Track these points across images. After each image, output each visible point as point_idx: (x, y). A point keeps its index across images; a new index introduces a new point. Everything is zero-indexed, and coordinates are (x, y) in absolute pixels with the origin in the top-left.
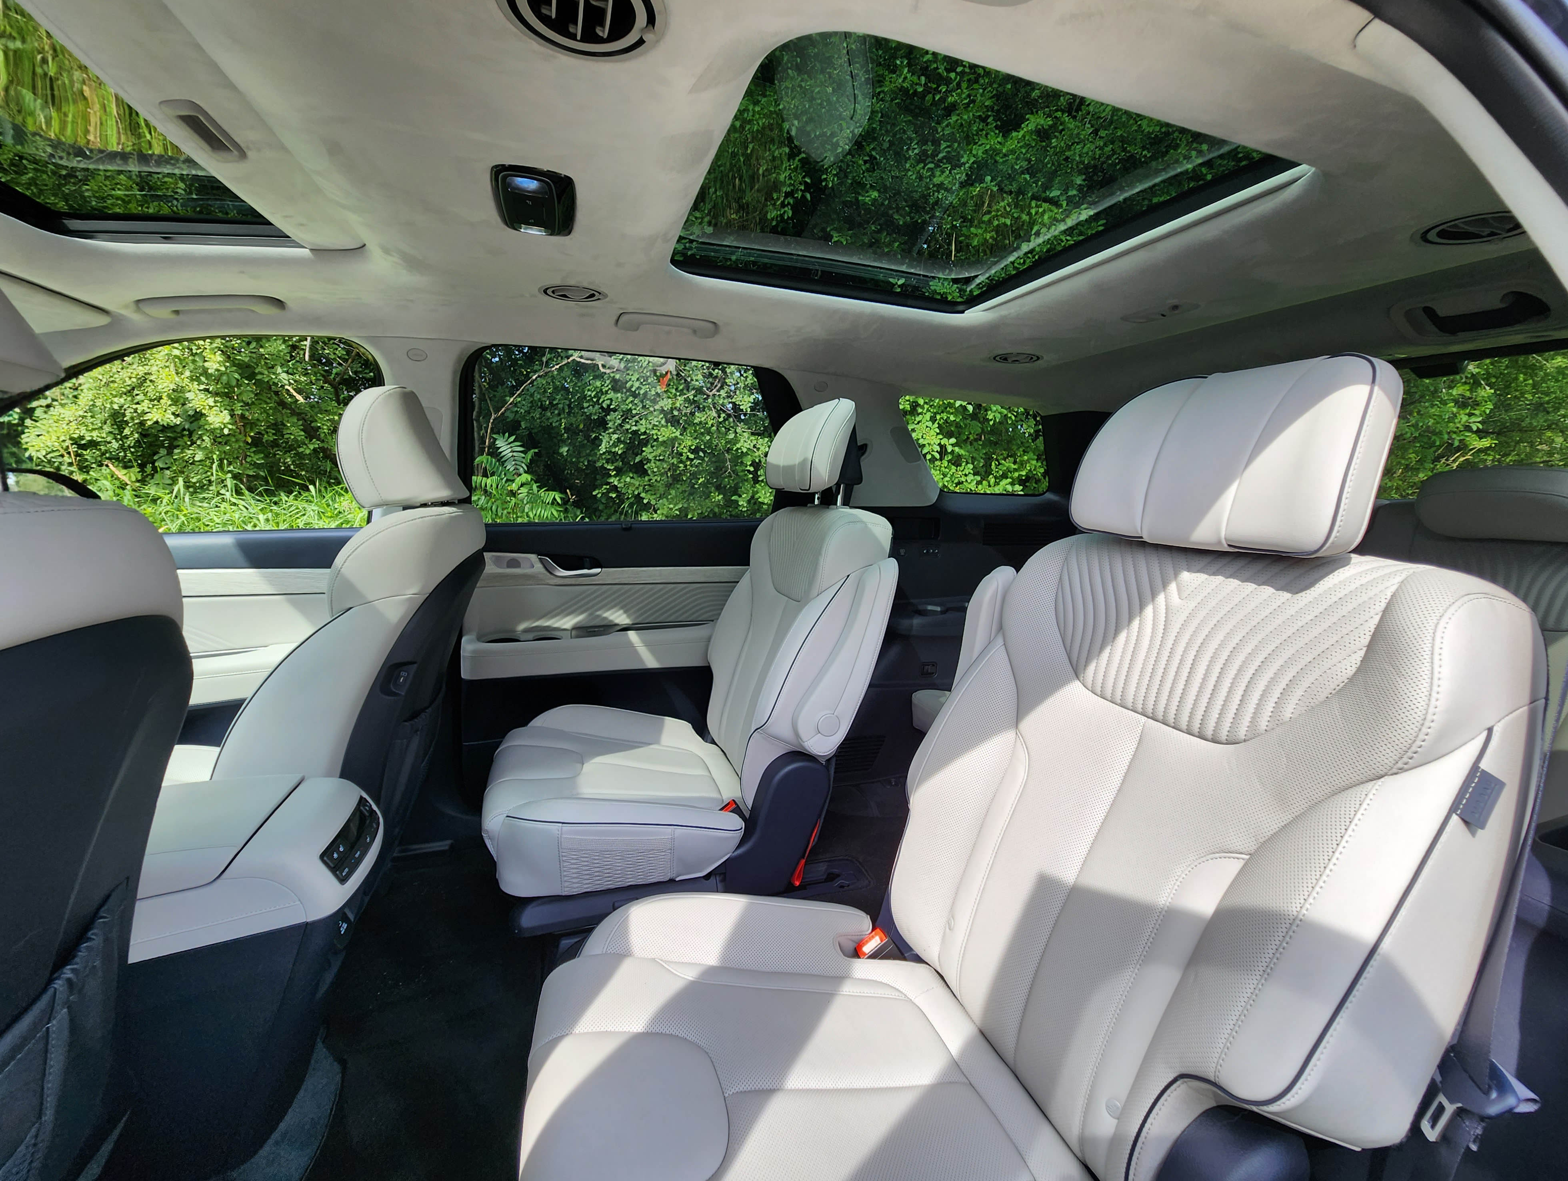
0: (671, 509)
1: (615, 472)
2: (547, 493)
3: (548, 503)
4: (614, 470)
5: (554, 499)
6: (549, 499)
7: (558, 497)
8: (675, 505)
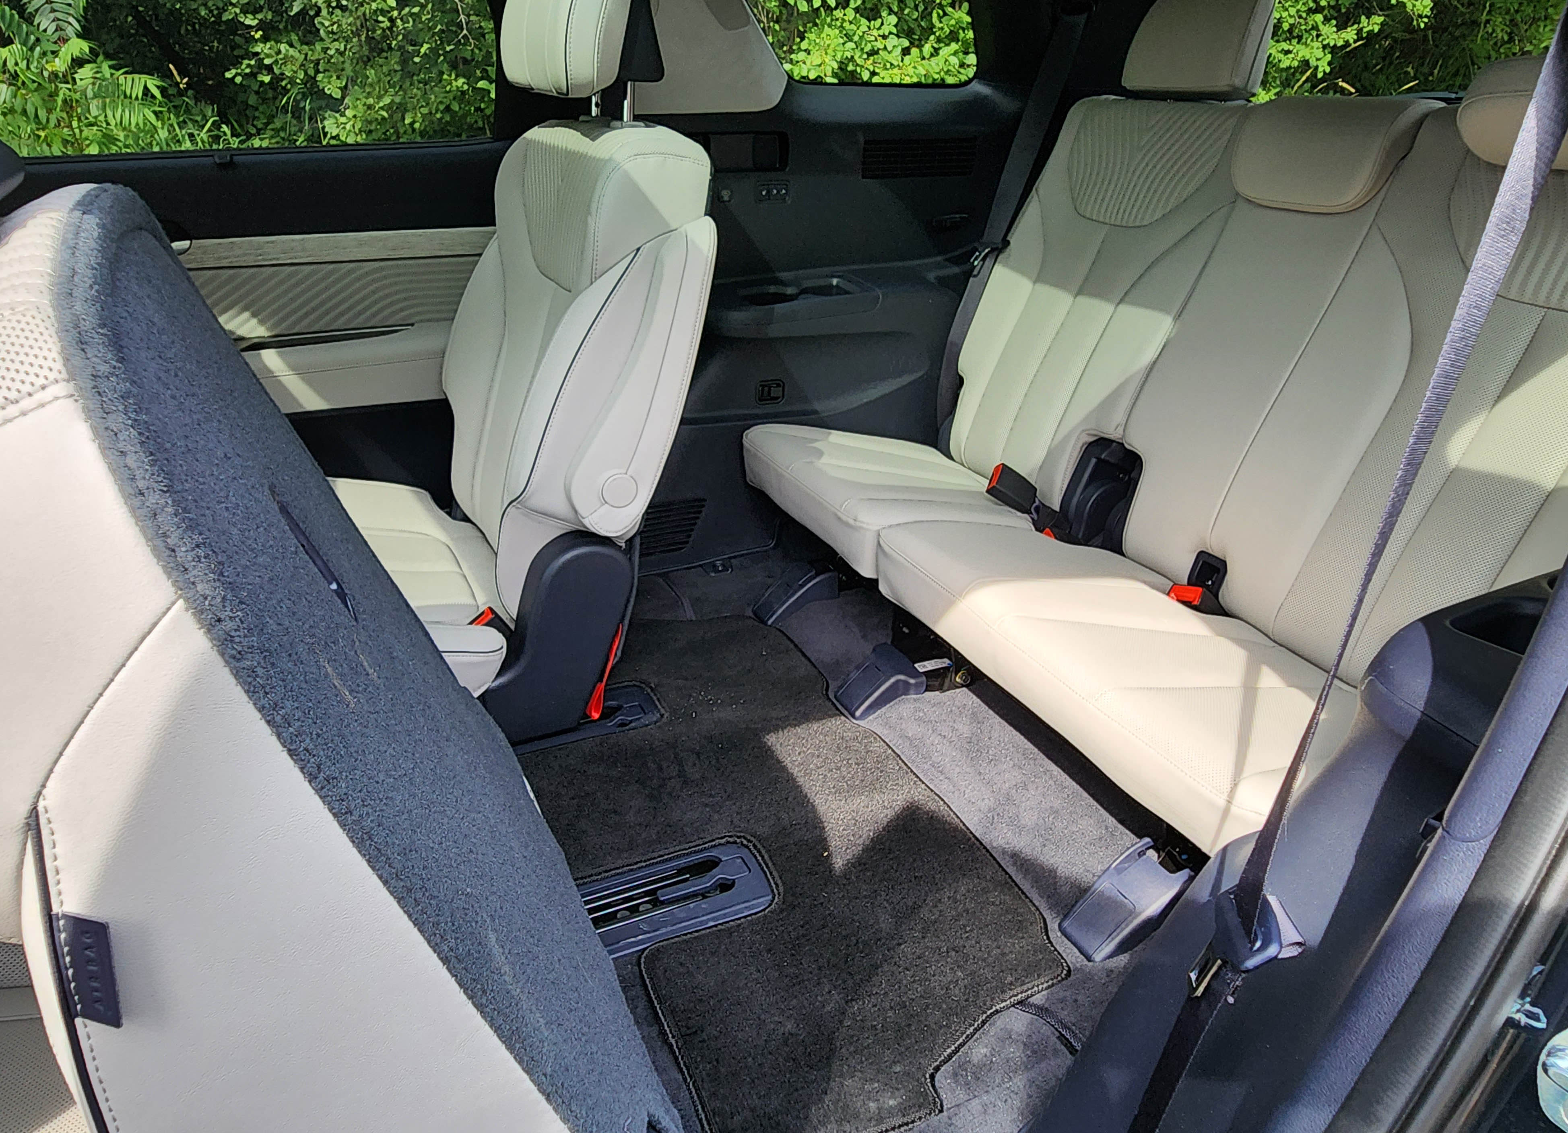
0: (370, 107)
1: (260, 33)
2: (129, 77)
3: (137, 98)
4: (258, 28)
5: (146, 90)
6: (138, 91)
7: (153, 83)
8: (380, 98)
